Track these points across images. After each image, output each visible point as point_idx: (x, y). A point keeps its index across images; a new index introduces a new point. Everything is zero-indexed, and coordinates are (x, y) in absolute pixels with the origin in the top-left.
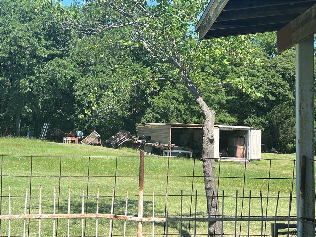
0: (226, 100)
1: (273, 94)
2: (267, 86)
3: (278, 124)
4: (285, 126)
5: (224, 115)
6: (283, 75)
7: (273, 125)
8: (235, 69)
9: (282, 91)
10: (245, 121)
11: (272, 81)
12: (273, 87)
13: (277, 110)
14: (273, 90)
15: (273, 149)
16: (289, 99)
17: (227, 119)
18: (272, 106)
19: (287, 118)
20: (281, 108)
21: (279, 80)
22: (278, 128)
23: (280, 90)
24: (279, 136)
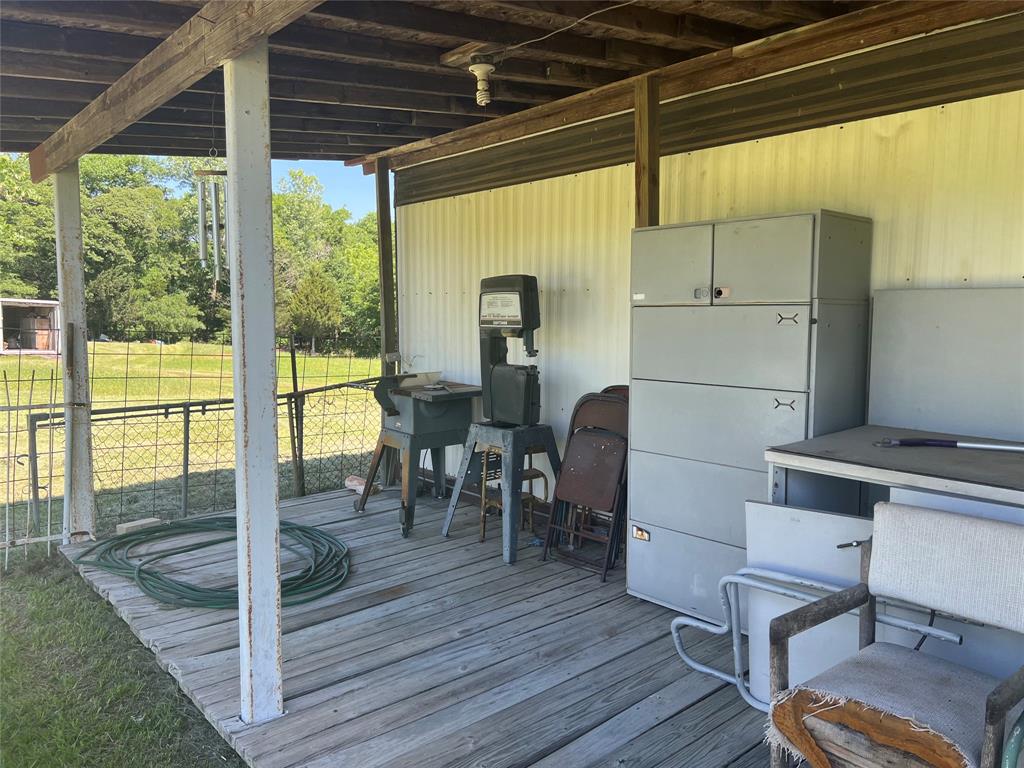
0: (16, 257)
1: (99, 253)
2: (87, 240)
3: (109, 298)
4: (121, 301)
5: (13, 283)
6: (115, 225)
7: (101, 300)
8: (29, 208)
9: (114, 250)
10: (51, 292)
11: (96, 232)
12: (98, 242)
13: (106, 277)
14: (99, 246)
15: (103, 336)
16: (126, 261)
17: (18, 289)
18: (98, 271)
19: (123, 290)
20: (114, 274)
21: (109, 232)
22: (109, 304)
23: (110, 247)
24: (111, 316)
